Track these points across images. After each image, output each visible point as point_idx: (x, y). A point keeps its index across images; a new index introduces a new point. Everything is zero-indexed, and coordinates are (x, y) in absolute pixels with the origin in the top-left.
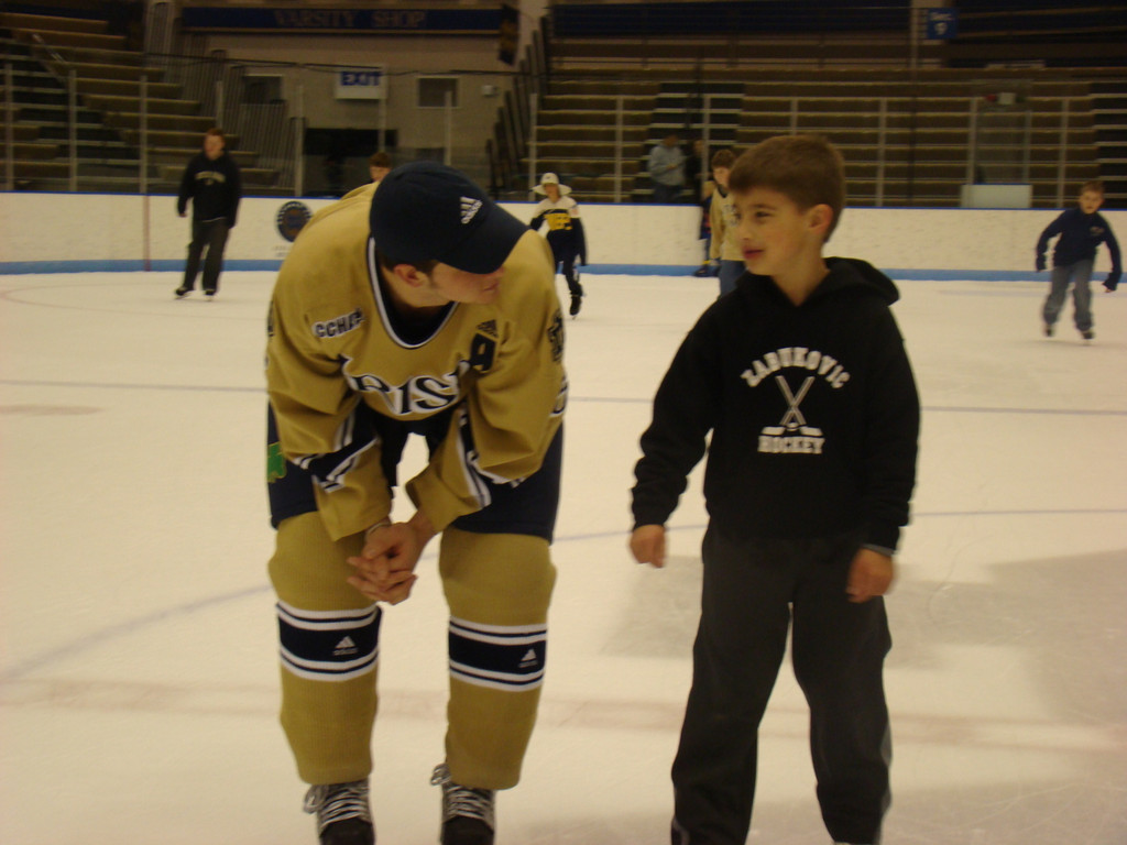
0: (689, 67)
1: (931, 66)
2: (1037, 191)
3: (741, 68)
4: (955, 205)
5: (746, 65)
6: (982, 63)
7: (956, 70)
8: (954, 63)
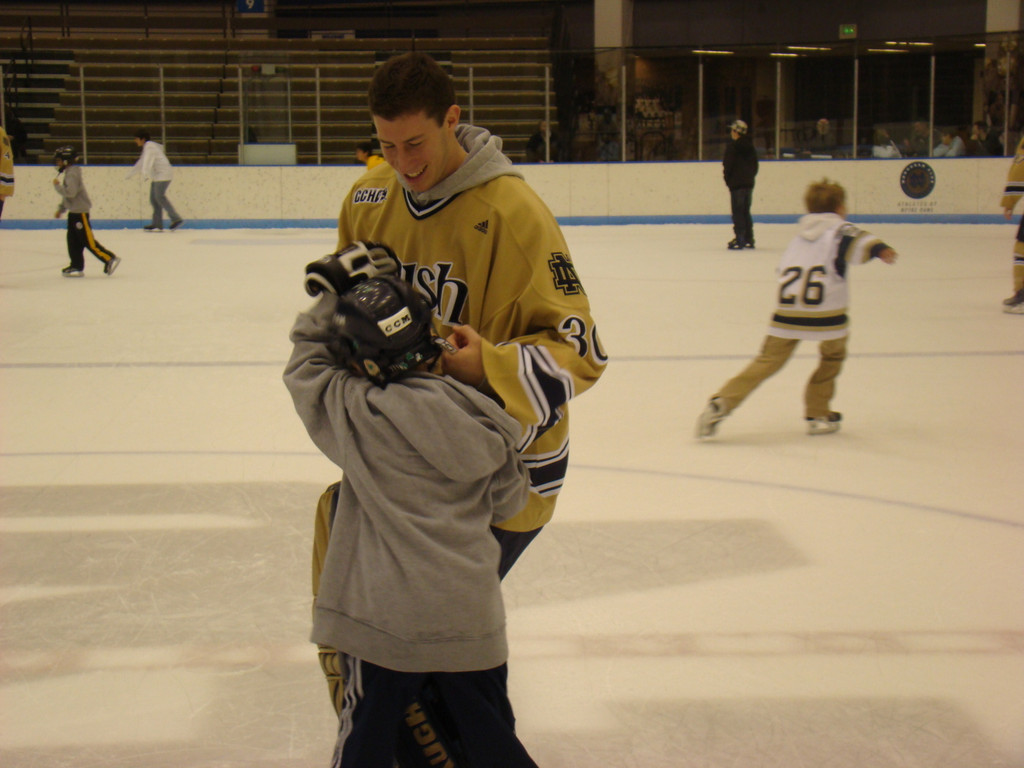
0: (17, 36)
1: (262, 36)
2: (301, 148)
3: (74, 37)
4: (234, 162)
5: (77, 34)
6: (304, 34)
7: (281, 40)
8: (282, 34)
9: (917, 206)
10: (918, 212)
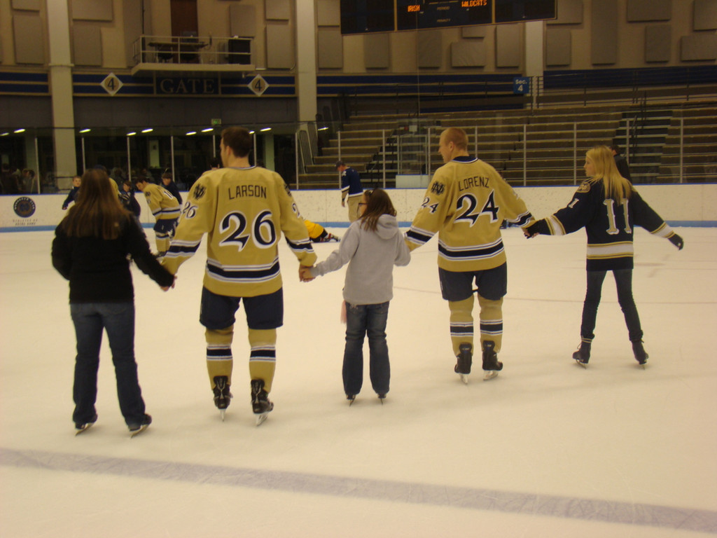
9: (26, 221)
10: (26, 225)
